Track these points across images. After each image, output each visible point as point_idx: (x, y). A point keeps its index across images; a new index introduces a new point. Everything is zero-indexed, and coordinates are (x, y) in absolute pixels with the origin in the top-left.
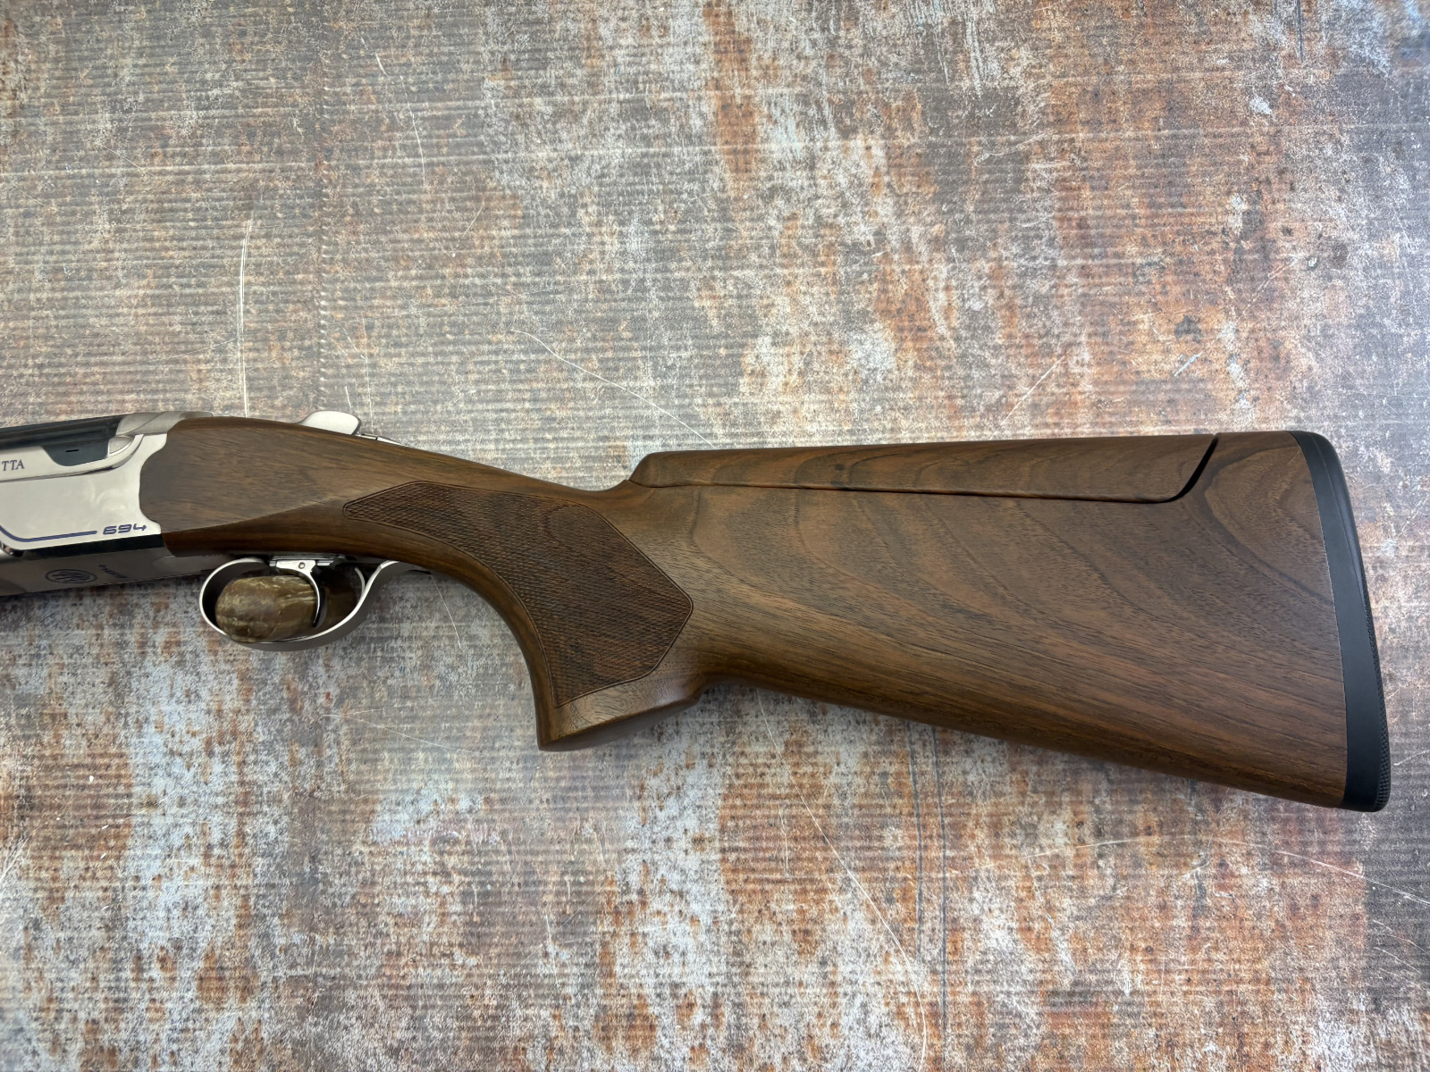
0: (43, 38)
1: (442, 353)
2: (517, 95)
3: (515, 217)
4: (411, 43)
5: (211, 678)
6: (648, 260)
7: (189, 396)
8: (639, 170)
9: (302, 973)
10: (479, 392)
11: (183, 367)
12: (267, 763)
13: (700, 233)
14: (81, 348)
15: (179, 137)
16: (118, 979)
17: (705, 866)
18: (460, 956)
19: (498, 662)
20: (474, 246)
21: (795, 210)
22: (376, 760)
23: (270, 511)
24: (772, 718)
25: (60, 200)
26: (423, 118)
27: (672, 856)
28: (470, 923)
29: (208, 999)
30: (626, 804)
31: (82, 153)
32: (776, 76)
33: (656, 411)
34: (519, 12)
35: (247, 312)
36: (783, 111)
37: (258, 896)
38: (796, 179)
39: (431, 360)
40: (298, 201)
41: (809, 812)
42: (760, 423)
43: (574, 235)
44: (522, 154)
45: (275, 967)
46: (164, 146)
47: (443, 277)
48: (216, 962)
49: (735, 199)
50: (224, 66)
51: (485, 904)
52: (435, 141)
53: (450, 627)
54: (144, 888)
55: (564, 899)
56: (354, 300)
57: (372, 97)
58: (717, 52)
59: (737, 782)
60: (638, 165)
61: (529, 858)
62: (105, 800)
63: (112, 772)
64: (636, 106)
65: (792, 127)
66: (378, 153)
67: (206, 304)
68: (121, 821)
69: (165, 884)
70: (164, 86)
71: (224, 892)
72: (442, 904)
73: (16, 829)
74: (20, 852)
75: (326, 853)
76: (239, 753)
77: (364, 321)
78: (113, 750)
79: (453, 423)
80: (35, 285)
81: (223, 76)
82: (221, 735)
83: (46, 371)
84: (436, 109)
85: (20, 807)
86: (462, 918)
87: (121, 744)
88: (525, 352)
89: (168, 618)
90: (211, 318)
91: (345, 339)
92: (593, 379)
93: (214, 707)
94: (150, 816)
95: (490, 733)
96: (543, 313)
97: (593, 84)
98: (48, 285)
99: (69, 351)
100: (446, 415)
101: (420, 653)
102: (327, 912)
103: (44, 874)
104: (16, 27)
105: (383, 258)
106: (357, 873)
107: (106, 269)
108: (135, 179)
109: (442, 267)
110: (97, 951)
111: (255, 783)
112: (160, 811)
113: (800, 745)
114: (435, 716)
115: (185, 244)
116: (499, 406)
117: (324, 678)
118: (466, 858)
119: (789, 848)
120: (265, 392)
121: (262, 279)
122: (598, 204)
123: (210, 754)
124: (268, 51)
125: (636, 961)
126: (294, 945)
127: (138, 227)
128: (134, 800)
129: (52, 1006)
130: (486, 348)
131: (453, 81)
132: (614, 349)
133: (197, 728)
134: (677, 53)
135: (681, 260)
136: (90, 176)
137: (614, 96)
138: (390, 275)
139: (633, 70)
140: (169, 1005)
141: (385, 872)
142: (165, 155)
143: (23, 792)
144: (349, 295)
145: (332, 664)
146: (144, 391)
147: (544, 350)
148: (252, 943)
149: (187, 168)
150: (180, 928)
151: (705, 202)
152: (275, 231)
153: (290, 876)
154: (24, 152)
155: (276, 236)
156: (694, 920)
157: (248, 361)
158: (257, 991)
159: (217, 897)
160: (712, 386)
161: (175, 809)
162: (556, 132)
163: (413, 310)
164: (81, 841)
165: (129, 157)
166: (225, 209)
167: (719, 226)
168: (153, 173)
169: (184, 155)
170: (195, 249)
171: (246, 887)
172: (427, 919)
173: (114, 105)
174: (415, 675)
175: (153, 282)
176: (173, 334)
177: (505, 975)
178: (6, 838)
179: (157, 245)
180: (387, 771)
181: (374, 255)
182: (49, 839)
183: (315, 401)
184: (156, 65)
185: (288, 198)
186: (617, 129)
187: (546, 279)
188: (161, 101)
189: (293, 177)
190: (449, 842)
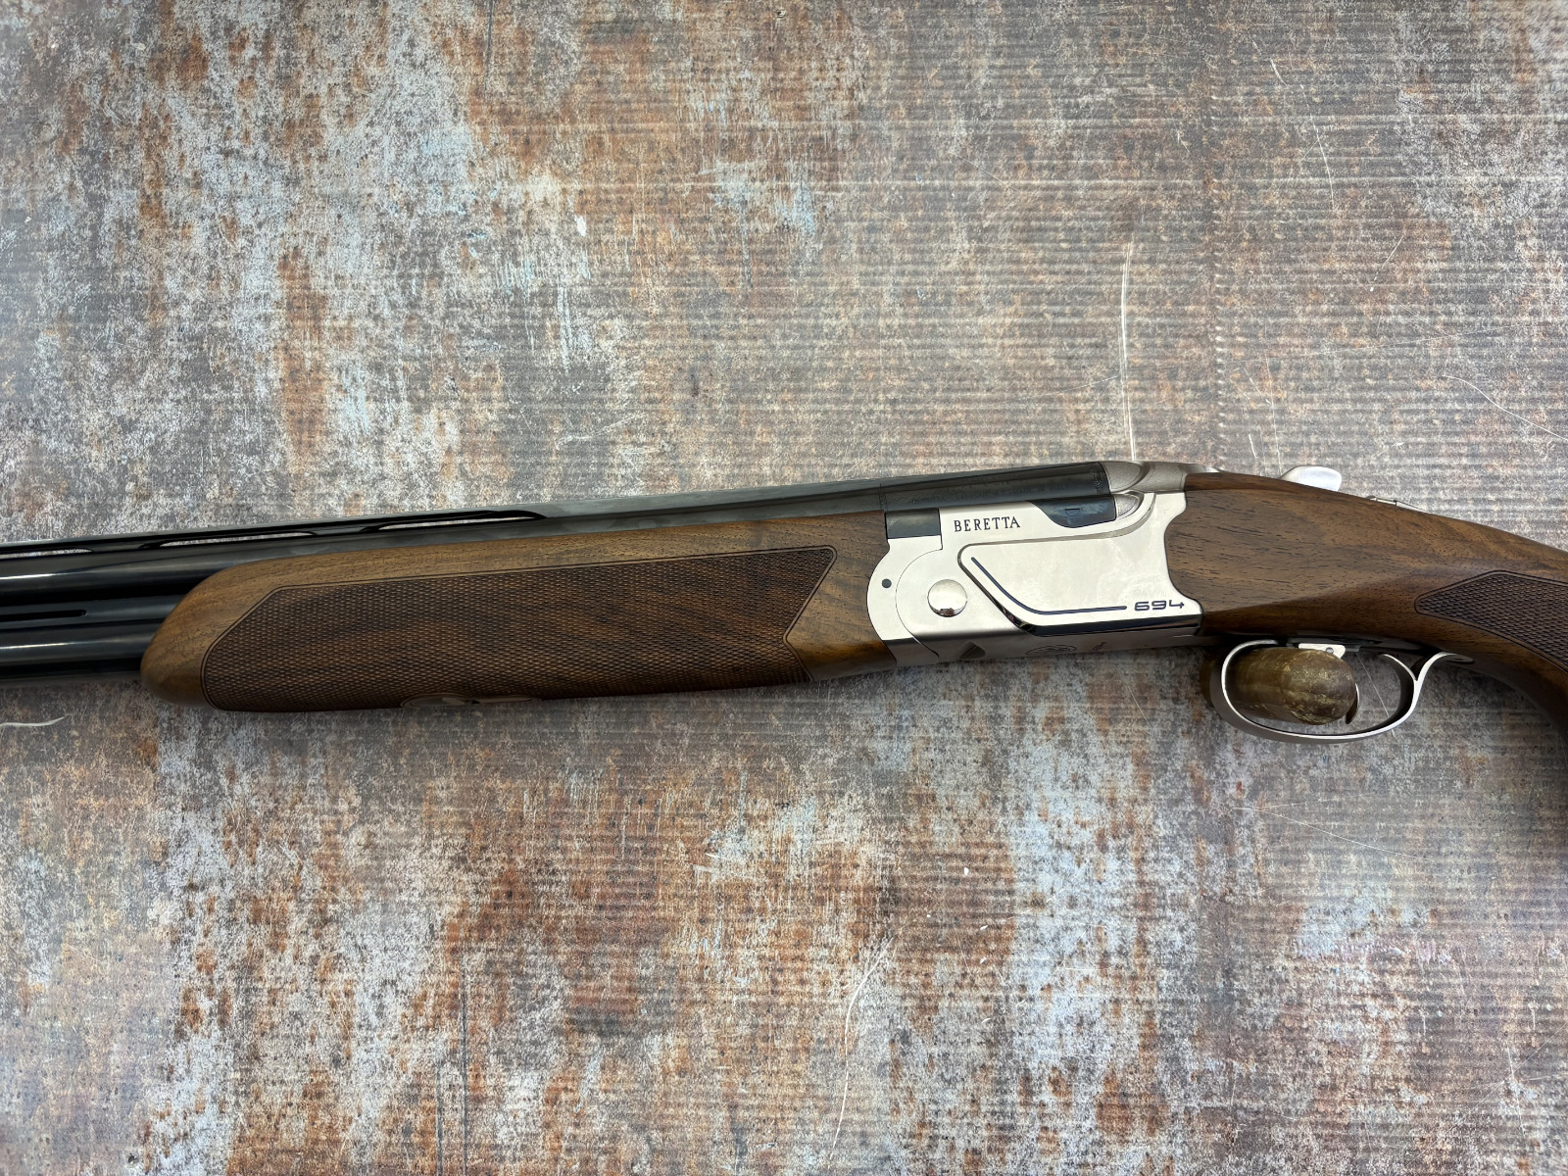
0: (882, 32)
1: (1362, 400)
2: (1437, 110)
3: (1443, 248)
4: (1312, 48)
5: (1101, 761)
7: (1066, 440)
9: (1219, 1104)
10: (1407, 445)
11: (1058, 406)
12: (1169, 861)
14: (939, 383)
15: (1046, 149)
16: (1003, 1103)
18: (1406, 1093)
19: (1440, 755)
20: (1395, 280)
22: (1299, 862)
25: (910, 214)
26: (1328, 133)
28: (1419, 1055)
29: (1109, 1130)
31: (933, 162)
34: (1434, 18)
35: (1131, 346)
37: (1164, 1014)
39: (1349, 407)
40: (1185, 223)
43: (1512, 270)
44: (1448, 177)
45: (1187, 1096)
46: (1030, 157)
47: (1360, 314)
48: (1118, 1086)
50: (1095, 70)
51: (1435, 1033)
52: (1344, 159)
53: (1381, 712)
54: (1031, 999)
55: (1528, 1029)
56: (1256, 336)
57: (1268, 108)
61: (1486, 981)
62: (983, 897)
63: (991, 864)
66: (1278, 171)
67: (1083, 336)
68: (1003, 921)
69: (1056, 995)
70: (1026, 91)
71: (1124, 1007)
72: (1385, 1032)
73: (878, 926)
74: (884, 952)
75: (1242, 967)
76: (1136, 849)
77: (1268, 361)
78: (990, 839)
79: (1377, 479)
80: (884, 309)
81: (1094, 81)
82: (1116, 827)
83: (900, 407)
84: (1344, 122)
85: (883, 901)
86: (1409, 1049)
87: (999, 833)
88: (1461, 401)
89: (1049, 691)
90: (1089, 352)
91: (1247, 380)
92: (1541, 433)
93: (1106, 794)
94: (1036, 918)
96: (1481, 357)
97: (1525, 102)
98: (899, 310)
99: (926, 386)
100: (1368, 470)
102: (1246, 1035)
103: (913, 980)
104: (850, 18)
105: (1288, 290)
106: (1281, 991)
107: (967, 293)
108: (996, 193)
109: (1358, 302)
110: (978, 1069)
111: (1156, 883)
112: (1047, 912)
114: (1367, 814)
115: (1057, 267)
116: (1431, 461)
117: (1234, 765)
118: (1411, 979)
120: (1155, 438)
121: (1147, 309)
122: (1539, 237)
123: (1104, 848)
124: (1144, 54)
126: (1209, 1071)
127: (1003, 247)
128: (1018, 899)
129: (925, 1131)
130: (1413, 395)
131: (1362, 92)
133: (1087, 819)
136: (943, 188)
137: (1551, 115)
138: (1298, 309)
140: (1064, 1135)
141: (1314, 992)
142: (1030, 167)
143: (886, 883)
144: (1250, 331)
145: (1242, 749)
146: (1014, 432)
147: (1483, 399)
148: (1159, 1067)
149: (1056, 182)
150: (1074, 1046)
152: (1159, 256)
153: (1201, 992)
154: (864, 157)
155: (1161, 262)
157: (1134, 401)
158: (1167, 1123)
159: (1117, 1013)
161: (1064, 911)
162: (1486, 154)
163: (1326, 351)
164: (956, 943)
165: (988, 168)
166: (1101, 229)
168: (1018, 188)
169: (1053, 168)
170: (1068, 273)
171: (1150, 1003)
172: (1366, 1048)
173: (969, 110)
174: (1342, 766)
175: (1022, 310)
176: (1046, 369)
177: (1460, 1115)
178: (867, 936)
179: (1025, 268)
180: (1312, 874)
181: (1277, 286)
182: (919, 939)
183: (1215, 450)
184: (1016, 67)
185: (1174, 220)
186: (1556, 153)
187: (1482, 318)
188: (1024, 107)
189: (1178, 196)
190: (1390, 960)
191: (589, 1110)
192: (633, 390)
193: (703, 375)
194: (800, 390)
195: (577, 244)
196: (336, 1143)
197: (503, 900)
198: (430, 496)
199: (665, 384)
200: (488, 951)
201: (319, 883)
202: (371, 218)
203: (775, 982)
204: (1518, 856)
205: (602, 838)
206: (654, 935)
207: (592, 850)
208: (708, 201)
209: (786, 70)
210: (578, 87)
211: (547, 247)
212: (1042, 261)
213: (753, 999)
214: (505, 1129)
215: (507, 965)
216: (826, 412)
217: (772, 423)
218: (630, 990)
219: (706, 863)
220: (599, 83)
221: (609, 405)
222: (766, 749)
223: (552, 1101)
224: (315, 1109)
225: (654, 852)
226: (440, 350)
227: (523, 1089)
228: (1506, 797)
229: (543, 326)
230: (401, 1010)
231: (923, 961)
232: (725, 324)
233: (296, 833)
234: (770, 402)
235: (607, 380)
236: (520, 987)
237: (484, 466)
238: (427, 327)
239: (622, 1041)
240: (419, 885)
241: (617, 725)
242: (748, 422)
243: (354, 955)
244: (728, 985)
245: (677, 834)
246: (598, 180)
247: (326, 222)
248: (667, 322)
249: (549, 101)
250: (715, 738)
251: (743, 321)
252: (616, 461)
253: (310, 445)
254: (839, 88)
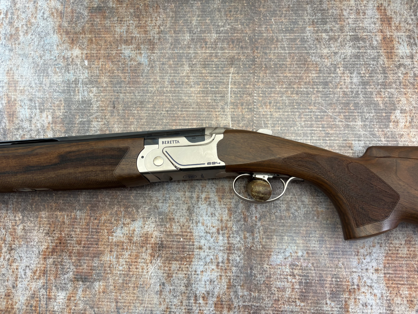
0: (168, 10)
1: (293, 112)
2: (317, 32)
3: (317, 70)
4: (283, 15)
5: (219, 209)
6: (360, 85)
7: (213, 122)
8: (356, 57)
9: (247, 304)
10: (305, 124)
11: (211, 113)
12: (236, 237)
13: (376, 77)
14: (180, 106)
15: (211, 42)
16: (189, 303)
17: (379, 278)
18: (298, 303)
19: (311, 210)
20: (303, 79)
21: (407, 71)
22: (272, 238)
23: (259, 160)
24: (401, 232)
25: (173, 60)
26: (287, 39)
27: (368, 274)
28: (302, 292)
29: (217, 311)
30: (353, 257)
31: (180, 46)
32: (400, 29)
33: (362, 133)
34: (317, 7)
35: (231, 97)
36: (403, 40)
37: (233, 279)
38: (408, 62)
39: (290, 113)
40: (247, 63)
41: (413, 262)
42: (397, 138)
43: (335, 76)
44: (319, 51)
45: (239, 302)
46: (206, 44)
47: (294, 88)
48: (220, 299)
49: (388, 67)
50: (225, 21)
51: (306, 286)
52: (291, 46)
53: (296, 198)
54: (198, 275)
55: (332, 286)
56: (265, 94)
57: (271, 32)
58: (381, 21)
59: (389, 252)
60: (356, 55)
61: (321, 272)
62: (186, 246)
64: (355, 37)
65: (406, 45)
66: (273, 49)
67: (218, 94)
68: (191, 253)
69: (204, 274)
70: (206, 26)
71: (223, 277)
72: (293, 285)
73: (157, 254)
74: (159, 261)
75: (255, 267)
76: (228, 234)
77: (268, 101)
78: (188, 230)
79: (297, 134)
80: (166, 86)
81: (224, 24)
82: (222, 228)
83: (169, 112)
84: (291, 36)
85: (159, 247)
86: (299, 290)
87: (191, 229)
88: (320, 112)
89: (206, 190)
90: (220, 98)
91: (262, 106)
92: (341, 121)
93: (220, 218)
94: (200, 252)
95: (308, 232)
96: (326, 100)
97: (341, 29)
98: (170, 86)
99: (176, 107)
100: (294, 131)
101: (286, 205)
102: (255, 285)
103: (166, 268)
104: (160, 7)
105: (274, 81)
106: (265, 274)
107: (188, 82)
108: (197, 54)
109: (293, 85)
110: (183, 293)
111: (233, 243)
112: (203, 251)
113: (410, 241)
114: (291, 226)
115: (212, 75)
116: (311, 129)
117: (255, 211)
118: (300, 271)
119: (406, 274)
120: (237, 122)
121: (236, 87)
122: (343, 67)
123: (219, 233)
124: (238, 17)
125: (356, 307)
126: (245, 295)
127: (198, 69)
128: (195, 247)
129: (168, 310)
130: (307, 110)
131: (297, 28)
132: (348, 112)
133: (214, 225)
134: (369, 21)
135: (370, 85)
136: (183, 53)
137: (348, 33)
138: (277, 87)
139: (354, 26)
140: (205, 312)
142: (206, 47)
143: (160, 242)
144: (264, 93)
145: (257, 207)
146: (199, 120)
147: (326, 112)
148: (232, 294)
149: (213, 51)
150: (209, 287)
151: (378, 67)
153: (244, 273)
154: (162, 45)
155: (240, 73)
156: (375, 295)
157: (231, 112)
158: (233, 309)
159: (221, 279)
160: (380, 125)
161: (207, 250)
162: (330, 44)
163: (284, 98)
164: (178, 259)
165: (195, 47)
166: (225, 64)
167: (382, 75)
168: (203, 53)
169: (212, 47)
170: (215, 76)
171: (230, 276)
172: (287, 290)
173: (190, 32)
174: (284, 212)
175: (202, 86)
176: (208, 103)
177: (313, 309)
178: (154, 256)
179: (204, 75)
180: (275, 242)
181: (272, 80)
182: (168, 257)
183: (253, 125)
184: (203, 20)
185: (244, 62)
186: (349, 44)
187: (326, 90)
188: (205, 31)
189: (246, 55)
190: (295, 266)
191: (79, 302)
192: (98, 107)
193: (116, 103)
194: (142, 107)
195: (85, 68)
196: (13, 308)
197: (58, 245)
198: (43, 135)
199: (106, 105)
200: (54, 258)
201: (10, 239)
202: (31, 60)
203: (129, 268)
204: (331, 238)
205: (85, 228)
206: (98, 255)
207: (82, 231)
208: (120, 56)
209: (142, 21)
210: (86, 25)
211: (77, 68)
212: (208, 73)
213: (124, 273)
214: (56, 307)
215: (59, 262)
216: (149, 113)
217: (134, 116)
218: (91, 269)
219: (112, 236)
220: (92, 24)
221: (91, 111)
222: (129, 205)
223: (69, 299)
224: (8, 299)
225: (99, 232)
226: (48, 96)
227: (61, 296)
228: (328, 222)
229: (75, 90)
230: (30, 274)
231: (169, 263)
232: (123, 89)
233: (5, 225)
234: (134, 110)
235: (91, 104)
236: (62, 268)
237: (58, 127)
238: (44, 90)
239: (88, 283)
240: (36, 240)
241: (90, 198)
242: (128, 116)
243: (19, 259)
244: (117, 269)
245: (105, 228)
246: (91, 50)
247: (19, 61)
248: (108, 89)
249: (79, 29)
250: (116, 202)
251: (128, 88)
252: (92, 126)
253: (12, 121)
254: (156, 26)
